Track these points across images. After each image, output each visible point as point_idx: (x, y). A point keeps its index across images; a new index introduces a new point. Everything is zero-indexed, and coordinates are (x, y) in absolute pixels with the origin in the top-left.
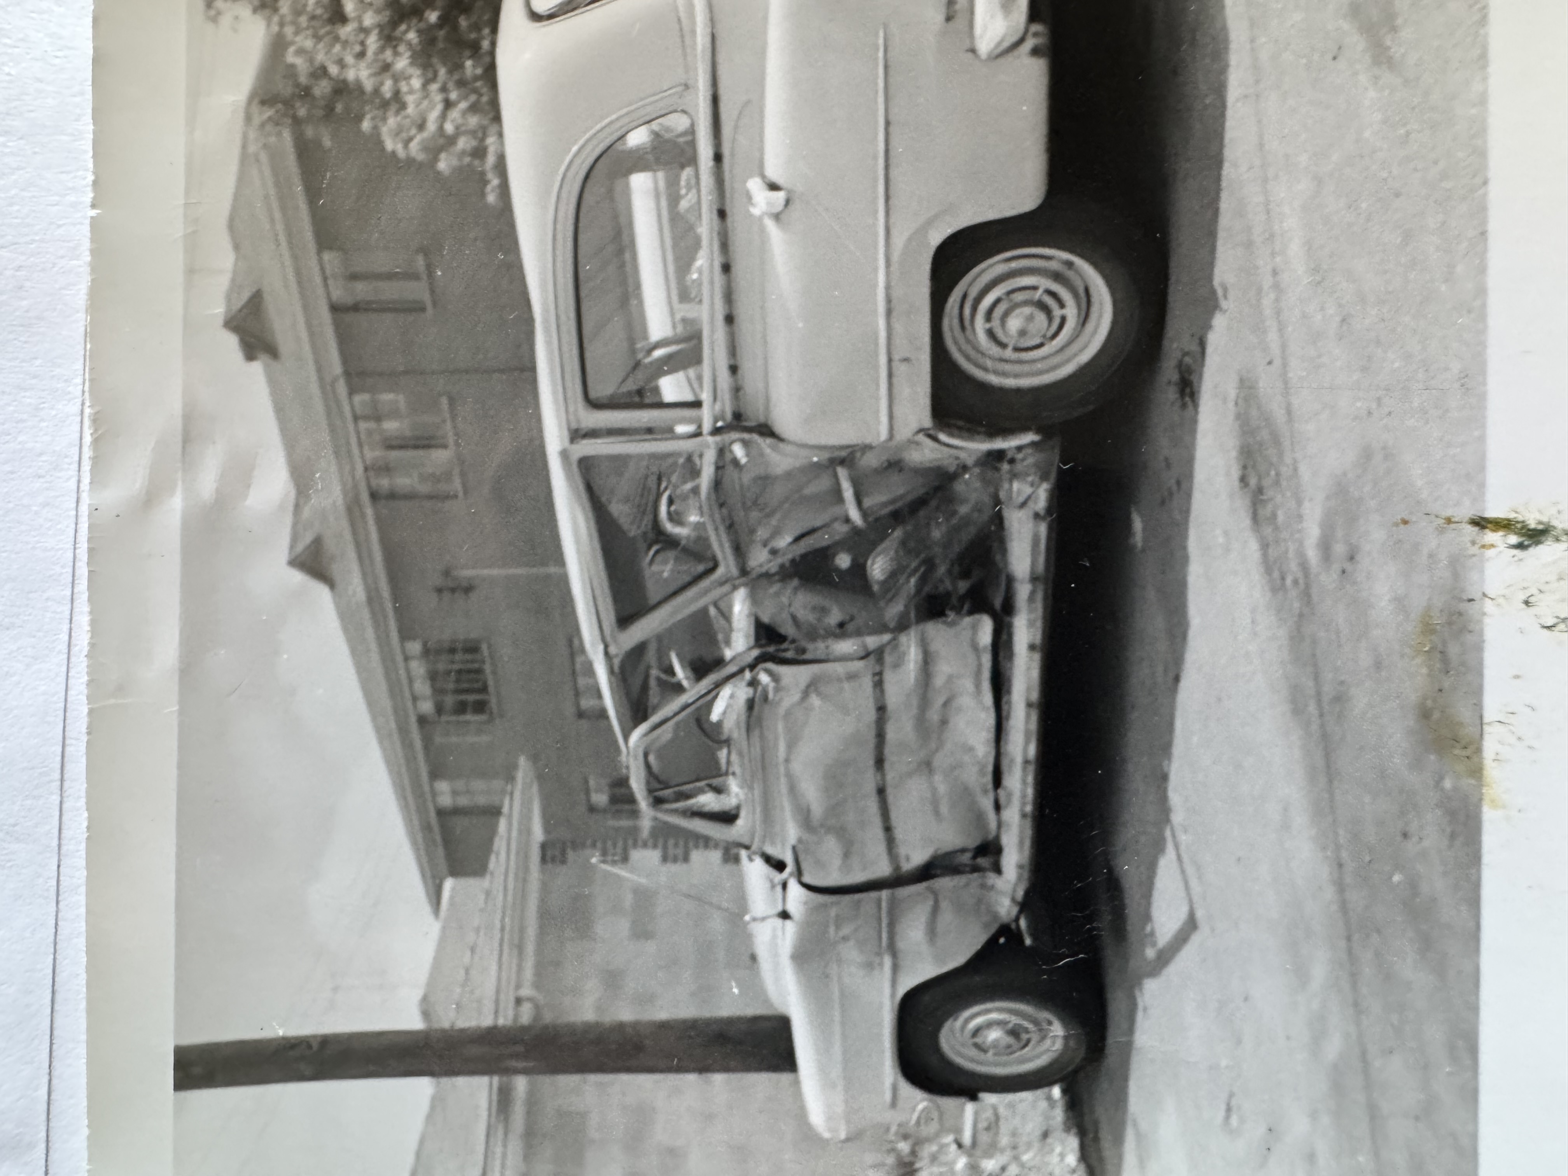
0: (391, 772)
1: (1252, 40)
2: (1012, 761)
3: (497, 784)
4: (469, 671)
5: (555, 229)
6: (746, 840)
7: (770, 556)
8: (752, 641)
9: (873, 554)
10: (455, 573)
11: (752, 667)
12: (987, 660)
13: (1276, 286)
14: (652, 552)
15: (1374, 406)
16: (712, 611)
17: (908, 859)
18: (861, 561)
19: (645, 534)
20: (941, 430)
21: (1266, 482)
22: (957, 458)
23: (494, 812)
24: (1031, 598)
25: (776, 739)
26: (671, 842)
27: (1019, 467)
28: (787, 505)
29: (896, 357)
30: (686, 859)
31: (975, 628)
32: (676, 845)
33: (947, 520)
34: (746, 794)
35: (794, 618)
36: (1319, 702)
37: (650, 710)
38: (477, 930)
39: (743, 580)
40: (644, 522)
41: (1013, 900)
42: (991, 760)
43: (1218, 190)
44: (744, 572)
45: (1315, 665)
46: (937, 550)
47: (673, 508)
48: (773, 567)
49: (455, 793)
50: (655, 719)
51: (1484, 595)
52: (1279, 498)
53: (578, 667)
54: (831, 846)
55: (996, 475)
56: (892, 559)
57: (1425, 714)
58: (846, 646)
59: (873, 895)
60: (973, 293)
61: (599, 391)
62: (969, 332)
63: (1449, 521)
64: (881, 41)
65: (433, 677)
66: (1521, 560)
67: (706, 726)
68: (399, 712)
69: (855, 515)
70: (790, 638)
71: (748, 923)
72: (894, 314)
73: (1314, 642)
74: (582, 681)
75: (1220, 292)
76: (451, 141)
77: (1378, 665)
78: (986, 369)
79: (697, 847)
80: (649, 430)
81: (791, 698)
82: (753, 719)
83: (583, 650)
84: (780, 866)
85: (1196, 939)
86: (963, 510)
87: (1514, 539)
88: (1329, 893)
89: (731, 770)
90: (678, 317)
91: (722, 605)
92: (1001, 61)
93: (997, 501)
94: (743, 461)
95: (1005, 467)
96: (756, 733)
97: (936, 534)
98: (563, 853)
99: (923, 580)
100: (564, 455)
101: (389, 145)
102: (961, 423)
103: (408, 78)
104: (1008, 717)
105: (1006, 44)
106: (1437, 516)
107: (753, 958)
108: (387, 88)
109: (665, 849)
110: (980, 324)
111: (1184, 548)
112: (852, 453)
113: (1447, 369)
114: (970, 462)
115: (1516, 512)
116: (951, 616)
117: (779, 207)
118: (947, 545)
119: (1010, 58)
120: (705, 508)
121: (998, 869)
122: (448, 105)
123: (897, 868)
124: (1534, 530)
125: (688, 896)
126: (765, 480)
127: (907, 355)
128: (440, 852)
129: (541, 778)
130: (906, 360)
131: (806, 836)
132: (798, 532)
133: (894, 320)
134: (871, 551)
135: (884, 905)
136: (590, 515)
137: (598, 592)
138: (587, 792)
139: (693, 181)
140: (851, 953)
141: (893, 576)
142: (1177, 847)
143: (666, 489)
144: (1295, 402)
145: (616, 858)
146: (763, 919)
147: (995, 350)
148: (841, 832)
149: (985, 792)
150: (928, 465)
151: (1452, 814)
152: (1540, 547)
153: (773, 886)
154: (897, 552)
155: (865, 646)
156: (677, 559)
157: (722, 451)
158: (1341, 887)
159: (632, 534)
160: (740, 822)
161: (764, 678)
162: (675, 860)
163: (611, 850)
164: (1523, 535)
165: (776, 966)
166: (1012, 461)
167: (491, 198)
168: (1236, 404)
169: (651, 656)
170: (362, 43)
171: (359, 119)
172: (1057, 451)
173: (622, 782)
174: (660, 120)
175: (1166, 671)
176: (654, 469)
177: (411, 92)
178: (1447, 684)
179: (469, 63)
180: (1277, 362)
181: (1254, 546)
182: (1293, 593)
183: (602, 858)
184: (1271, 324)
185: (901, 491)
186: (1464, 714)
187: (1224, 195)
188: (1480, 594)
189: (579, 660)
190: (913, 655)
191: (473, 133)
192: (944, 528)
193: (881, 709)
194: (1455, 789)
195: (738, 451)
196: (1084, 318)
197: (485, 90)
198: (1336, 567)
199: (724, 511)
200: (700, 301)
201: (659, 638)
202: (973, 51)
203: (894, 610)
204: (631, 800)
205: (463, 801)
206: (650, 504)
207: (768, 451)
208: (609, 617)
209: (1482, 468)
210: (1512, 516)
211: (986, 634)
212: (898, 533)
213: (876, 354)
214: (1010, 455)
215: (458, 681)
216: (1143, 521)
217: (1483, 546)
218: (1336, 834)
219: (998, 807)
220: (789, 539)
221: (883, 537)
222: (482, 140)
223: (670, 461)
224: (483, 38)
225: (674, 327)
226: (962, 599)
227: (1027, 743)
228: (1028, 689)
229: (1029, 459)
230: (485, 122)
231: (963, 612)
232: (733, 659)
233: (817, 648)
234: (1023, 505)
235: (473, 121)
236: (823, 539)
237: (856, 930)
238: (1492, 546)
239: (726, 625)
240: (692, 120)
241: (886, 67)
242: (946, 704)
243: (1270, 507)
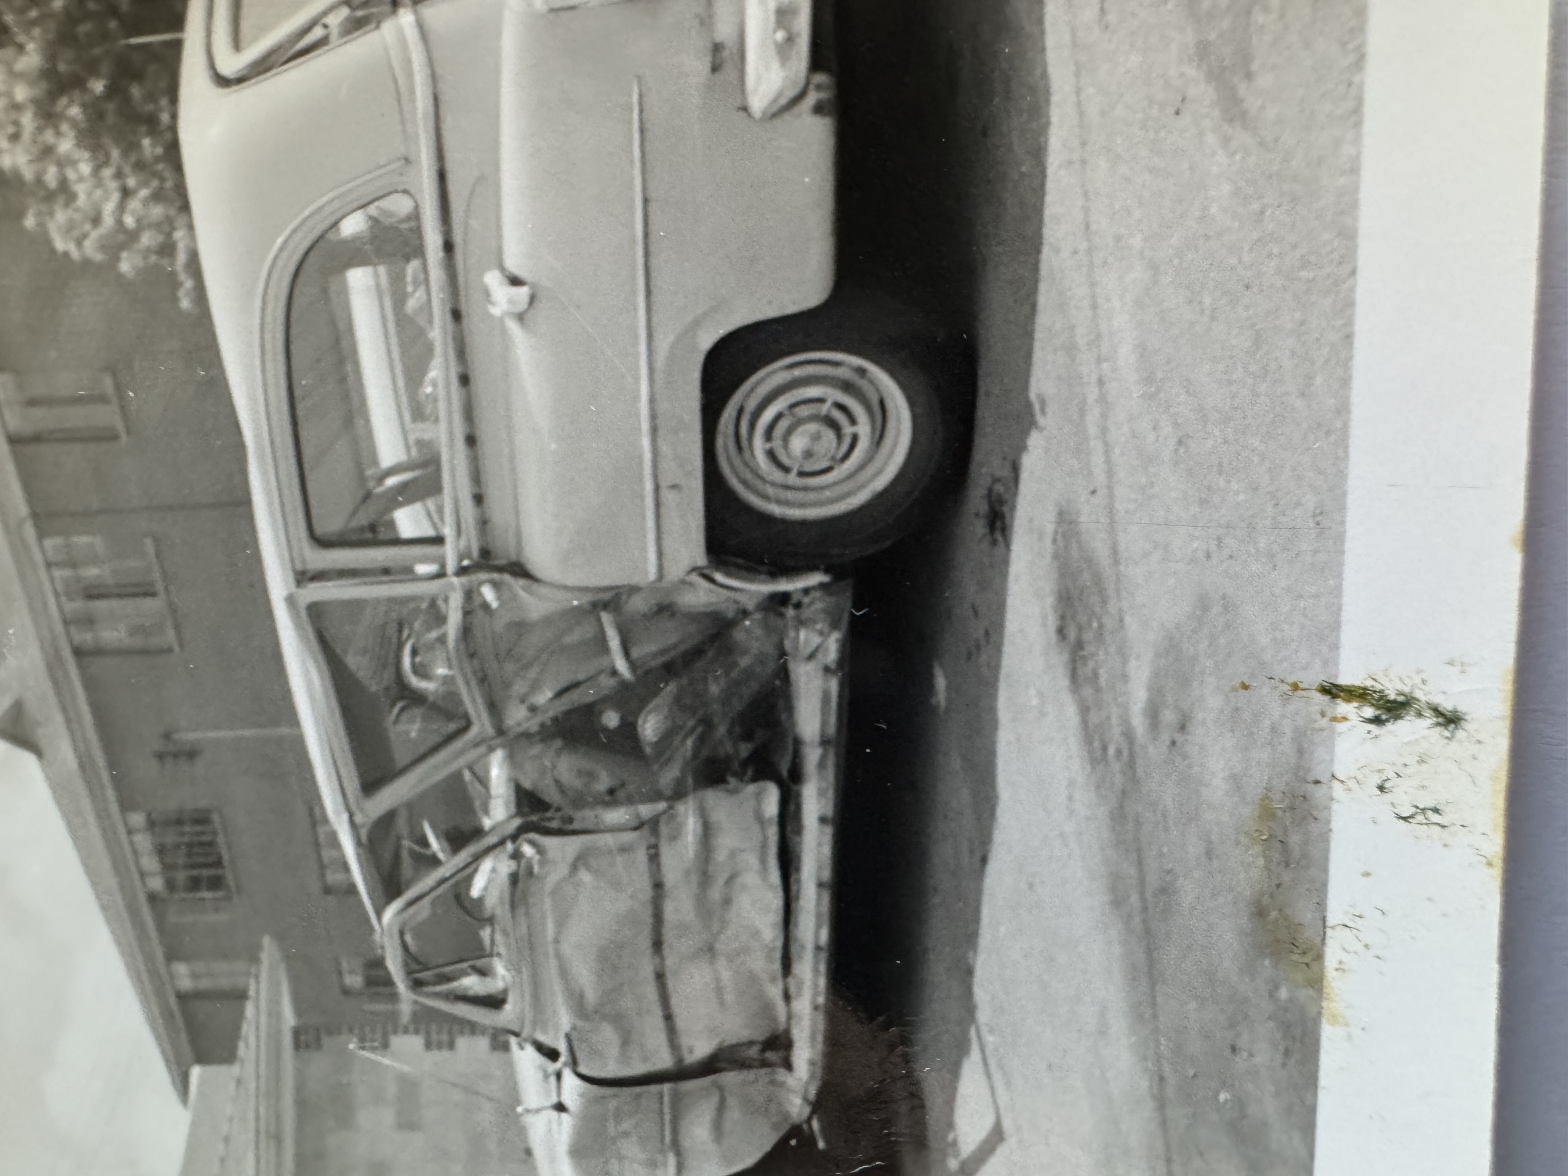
0: (123, 953)
1: (1078, 92)
2: (803, 947)
3: (240, 966)
4: (202, 844)
5: (262, 338)
6: (515, 1028)
7: (529, 714)
8: (513, 809)
9: (644, 713)
10: (176, 736)
11: (514, 837)
12: (773, 833)
13: (1102, 399)
14: (396, 710)
15: (1213, 547)
16: (467, 775)
17: (691, 1051)
18: (630, 719)
19: (387, 689)
20: (717, 569)
21: (1088, 636)
22: (736, 602)
23: (241, 996)
24: (821, 765)
25: (544, 917)
26: (434, 1027)
27: (806, 613)
28: (544, 657)
29: (663, 484)
30: (451, 1045)
31: (759, 796)
32: (439, 1032)
33: (727, 674)
34: (513, 977)
35: (557, 782)
36: (1142, 895)
37: (403, 887)
38: (231, 1120)
39: (499, 741)
40: (386, 676)
41: (805, 1099)
42: (779, 943)
43: (1036, 281)
44: (500, 731)
45: (1139, 850)
46: (716, 707)
47: (418, 659)
48: (533, 725)
49: (195, 976)
50: (410, 894)
51: (1333, 776)
52: (1101, 656)
53: (322, 839)
54: (608, 1034)
55: (780, 622)
56: (666, 718)
57: (1260, 912)
58: (616, 816)
59: (654, 1088)
60: (751, 405)
61: (327, 526)
62: (747, 454)
63: (1295, 687)
64: (635, 98)
65: (161, 851)
66: (1376, 737)
67: (467, 904)
68: (125, 888)
69: (622, 666)
70: (555, 805)
71: (521, 1115)
72: (661, 433)
73: (1138, 823)
74: (327, 854)
75: (1037, 407)
76: (133, 236)
77: (1209, 854)
78: (765, 497)
79: (462, 1033)
80: (386, 571)
81: (557, 874)
82: (519, 893)
83: (325, 820)
84: (552, 1055)
85: (1002, 1151)
86: (744, 662)
87: (1369, 712)
88: (1148, 1109)
89: (495, 950)
90: (412, 438)
91: (477, 768)
92: (777, 122)
93: (783, 653)
94: (494, 604)
95: (790, 612)
96: (521, 910)
97: (714, 689)
98: (318, 1039)
99: (702, 740)
100: (291, 600)
101: (60, 245)
102: (740, 561)
103: (74, 163)
104: (797, 898)
105: (783, 101)
106: (1282, 681)
107: (528, 1152)
108: (51, 176)
109: (428, 1034)
110: (759, 444)
111: (992, 710)
112: (618, 596)
113: (1298, 504)
114: (750, 605)
115: (1375, 680)
116: (733, 781)
117: (523, 305)
118: (726, 699)
119: (787, 117)
120: (454, 662)
121: (788, 1066)
122: (126, 193)
123: (680, 1060)
124: (1395, 702)
125: (454, 1085)
126: (520, 627)
127: (677, 482)
128: (184, 1036)
129: (288, 958)
130: (674, 487)
131: (580, 1023)
132: (559, 687)
133: (660, 441)
134: (640, 710)
135: (666, 1099)
136: (324, 667)
137: (338, 753)
138: (340, 973)
139: (422, 276)
140: (631, 1149)
141: (666, 739)
142: (983, 1050)
143: (409, 636)
144: (1123, 540)
145: (376, 1044)
146: (538, 1111)
147: (777, 475)
148: (618, 1020)
149: (773, 980)
150: (703, 609)
151: (1286, 1028)
152: (1400, 722)
153: (546, 1076)
154: (670, 710)
155: (638, 816)
156: (425, 718)
157: (469, 594)
158: (1162, 1105)
159: (374, 688)
160: (508, 1007)
161: (528, 850)
162: (440, 1046)
163: (369, 1036)
164: (1378, 707)
165: (553, 1160)
166: (798, 606)
167: (185, 304)
168: (1054, 541)
169: (402, 824)
170: (16, 123)
171: (20, 215)
172: (848, 594)
173: (376, 964)
174: (376, 204)
175: (972, 852)
176: (394, 615)
177: (81, 179)
178: (1286, 877)
179: (146, 142)
180: (1102, 492)
181: (1071, 711)
182: (1116, 767)
183: (361, 1045)
184: (1096, 445)
185: (673, 639)
186: (1305, 914)
187: (1043, 287)
188: (1329, 775)
189: (322, 830)
190: (691, 825)
191: (157, 226)
192: (723, 682)
193: (658, 886)
194: (1292, 1000)
195: (488, 594)
196: (879, 438)
197: (167, 174)
198: (1165, 737)
199: (476, 662)
200: (437, 420)
201: (410, 806)
202: (745, 109)
203: (668, 776)
204: (388, 982)
205: (205, 984)
206: (392, 655)
207: (522, 594)
208: (353, 784)
209: (1336, 626)
210: (1369, 683)
211: (771, 803)
212: (671, 688)
213: (641, 480)
214: (795, 599)
215: (189, 855)
216: (946, 677)
217: (1334, 719)
218: (1157, 1041)
219: (787, 997)
220: (549, 694)
221: (655, 692)
222: (169, 235)
223: (412, 606)
224: (161, 110)
225: (408, 448)
226: (745, 764)
227: (818, 927)
228: (820, 868)
229: (818, 604)
230: (172, 212)
231: (746, 778)
232: (493, 829)
233: (585, 817)
234: (811, 657)
235: (157, 211)
236: (588, 695)
237: (636, 1126)
238: (1345, 719)
239: (483, 790)
240: (416, 201)
241: (642, 131)
242: (730, 880)
243: (1091, 664)
